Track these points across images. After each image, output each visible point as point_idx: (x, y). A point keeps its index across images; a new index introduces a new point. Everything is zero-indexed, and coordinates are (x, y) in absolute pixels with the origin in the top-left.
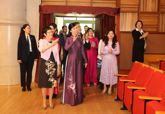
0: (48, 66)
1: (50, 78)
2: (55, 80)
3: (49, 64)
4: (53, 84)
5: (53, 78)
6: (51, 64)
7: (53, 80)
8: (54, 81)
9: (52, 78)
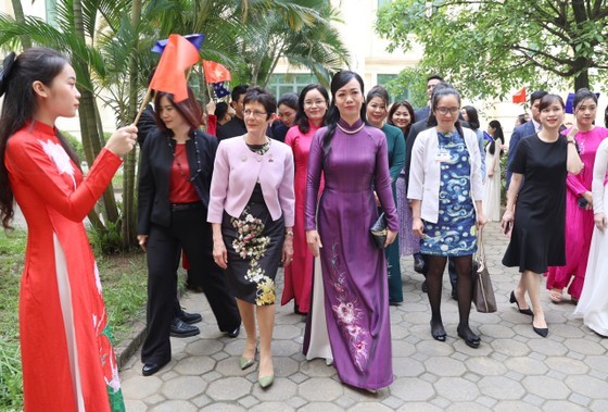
0: (240, 231)
1: (250, 268)
2: (267, 278)
3: (243, 225)
4: (261, 291)
5: (260, 270)
6: (249, 223)
7: (261, 276)
8: (265, 281)
9: (256, 268)
